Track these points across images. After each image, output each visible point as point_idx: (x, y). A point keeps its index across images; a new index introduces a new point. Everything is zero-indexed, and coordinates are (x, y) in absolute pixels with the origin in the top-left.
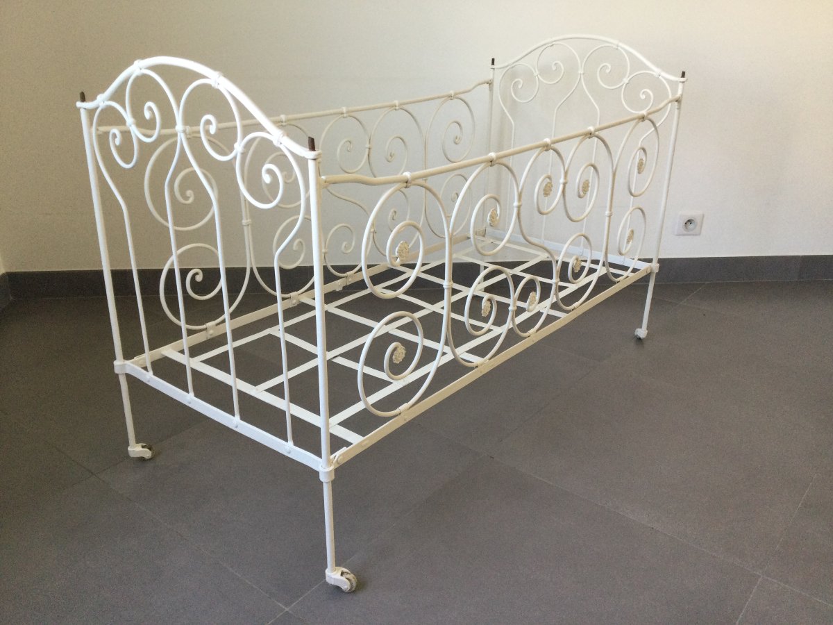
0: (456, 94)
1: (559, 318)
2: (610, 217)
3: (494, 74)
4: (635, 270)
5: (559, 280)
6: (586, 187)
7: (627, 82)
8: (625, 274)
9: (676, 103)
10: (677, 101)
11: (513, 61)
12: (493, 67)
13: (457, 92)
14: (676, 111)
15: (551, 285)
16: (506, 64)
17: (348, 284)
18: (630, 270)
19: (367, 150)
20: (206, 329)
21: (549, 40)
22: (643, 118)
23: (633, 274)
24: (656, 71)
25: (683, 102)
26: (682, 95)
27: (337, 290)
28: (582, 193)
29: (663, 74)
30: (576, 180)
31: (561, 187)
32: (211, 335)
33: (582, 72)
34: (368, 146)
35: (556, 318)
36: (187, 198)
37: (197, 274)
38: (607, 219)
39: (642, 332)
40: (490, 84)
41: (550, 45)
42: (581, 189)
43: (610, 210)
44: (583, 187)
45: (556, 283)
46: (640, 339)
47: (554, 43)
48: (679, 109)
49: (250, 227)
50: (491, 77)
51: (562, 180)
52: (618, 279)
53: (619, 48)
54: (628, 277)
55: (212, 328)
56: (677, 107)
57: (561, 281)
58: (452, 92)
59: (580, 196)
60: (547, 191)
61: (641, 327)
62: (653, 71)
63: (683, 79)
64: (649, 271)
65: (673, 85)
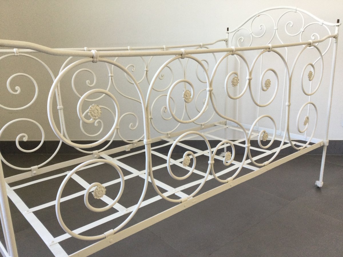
0: (204, 45)
1: (253, 171)
2: (289, 106)
3: (228, 36)
4: (311, 144)
5: (250, 145)
6: (268, 84)
7: (303, 30)
8: (304, 145)
9: (334, 39)
10: (334, 37)
11: (238, 27)
12: (228, 32)
13: (205, 43)
14: (335, 44)
15: (244, 148)
16: (235, 30)
17: (134, 147)
18: (308, 143)
19: (145, 72)
20: (30, 170)
21: (257, 13)
22: (310, 44)
23: (310, 146)
24: (321, 21)
25: (339, 38)
26: (338, 34)
27: (126, 151)
28: (265, 88)
29: (325, 23)
30: (259, 78)
31: (247, 82)
32: (35, 174)
33: (276, 28)
34: (146, 69)
35: (251, 171)
36: (16, 91)
37: (24, 136)
38: (287, 107)
39: (320, 183)
40: (226, 41)
41: (257, 15)
42: (264, 85)
43: (289, 102)
44: (265, 84)
45: (248, 147)
46: (318, 187)
47: (259, 14)
48: (336, 42)
49: (62, 110)
50: (227, 38)
51: (248, 77)
52: (299, 148)
53: (297, 11)
54: (306, 147)
55: (35, 169)
56: (335, 42)
57: (251, 146)
58: (201, 44)
59: (263, 90)
60: (235, 83)
61: (319, 180)
62: (319, 22)
63: (338, 24)
64: (322, 145)
65: (332, 28)
